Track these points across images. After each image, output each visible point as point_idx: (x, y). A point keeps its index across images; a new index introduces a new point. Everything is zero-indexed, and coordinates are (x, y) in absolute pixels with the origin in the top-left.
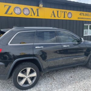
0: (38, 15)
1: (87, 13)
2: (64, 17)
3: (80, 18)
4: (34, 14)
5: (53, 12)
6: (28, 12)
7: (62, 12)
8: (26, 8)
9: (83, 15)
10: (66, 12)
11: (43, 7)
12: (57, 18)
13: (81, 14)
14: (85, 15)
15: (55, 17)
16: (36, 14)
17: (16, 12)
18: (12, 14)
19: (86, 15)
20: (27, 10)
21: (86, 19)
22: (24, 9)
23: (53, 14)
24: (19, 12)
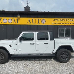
0: (18, 23)
3: (54, 23)
4: (15, 22)
5: (29, 20)
6: (11, 21)
7: (36, 20)
9: (57, 20)
10: (40, 19)
12: (32, 24)
13: (55, 20)
15: (30, 23)
16: (16, 22)
18: (2, 23)
20: (11, 20)
24: (6, 21)
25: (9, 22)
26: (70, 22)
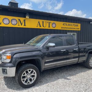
0: (25, 25)
1: (69, 23)
2: (49, 27)
3: (63, 28)
5: (39, 22)
6: (16, 23)
7: (47, 23)
8: (14, 19)
10: (51, 23)
11: (29, 18)
12: (42, 27)
13: (64, 24)
14: (67, 25)
15: (40, 26)
16: (23, 24)
17: (5, 22)
18: (0, 24)
19: (69, 25)
21: (68, 28)
22: (12, 19)
23: (39, 24)
24: (8, 22)
25: (13, 23)
26: (76, 27)
